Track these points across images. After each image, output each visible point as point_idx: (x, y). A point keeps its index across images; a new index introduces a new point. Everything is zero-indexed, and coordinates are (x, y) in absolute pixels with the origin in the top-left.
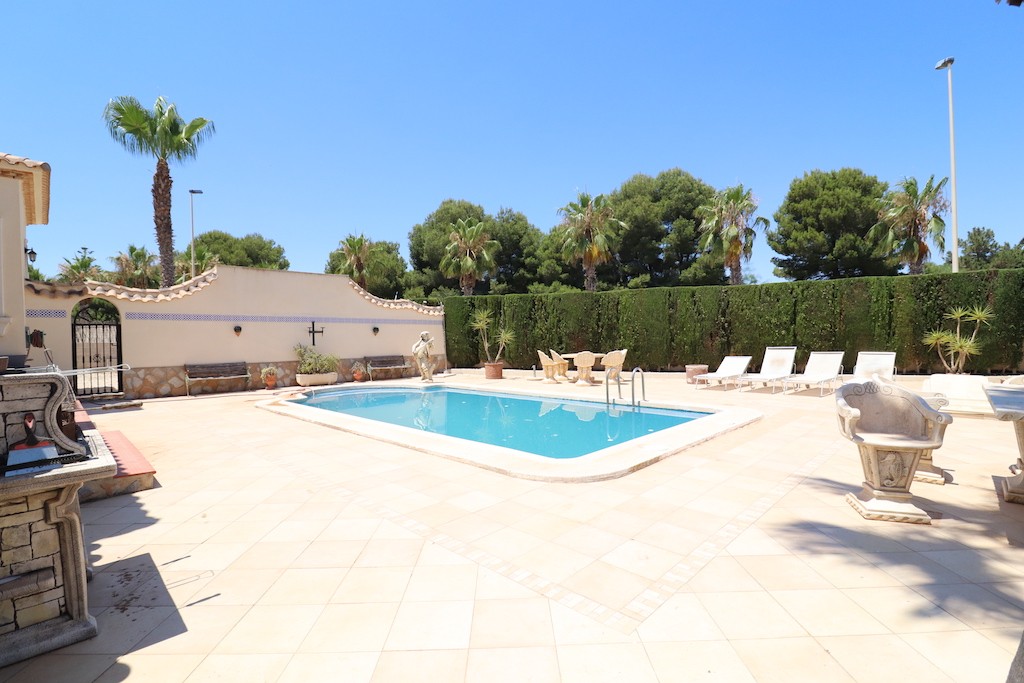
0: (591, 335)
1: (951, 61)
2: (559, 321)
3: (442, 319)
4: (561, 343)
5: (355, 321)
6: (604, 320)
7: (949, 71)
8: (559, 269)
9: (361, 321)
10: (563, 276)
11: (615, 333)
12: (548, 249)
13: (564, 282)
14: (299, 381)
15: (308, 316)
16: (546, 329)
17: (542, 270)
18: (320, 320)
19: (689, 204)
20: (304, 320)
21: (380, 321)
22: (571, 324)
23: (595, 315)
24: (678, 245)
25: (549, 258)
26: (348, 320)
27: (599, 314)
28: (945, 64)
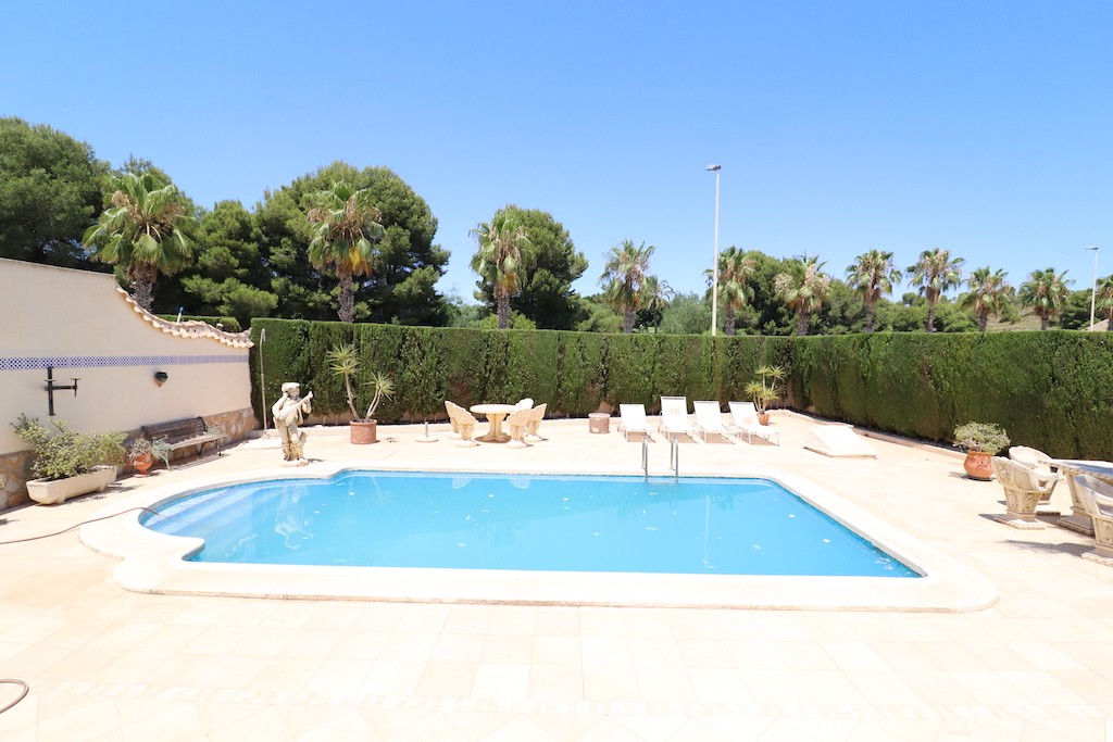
0: (478, 380)
1: (719, 168)
2: (439, 362)
3: (246, 353)
4: (439, 389)
5: (125, 361)
6: (492, 363)
7: (718, 174)
8: (235, 262)
9: (135, 361)
10: (241, 272)
11: (502, 378)
12: (215, 231)
13: (243, 280)
14: (33, 495)
15: (39, 356)
16: (420, 372)
17: (207, 259)
18: (63, 363)
19: (404, 212)
20: (32, 363)
21: (165, 360)
22: (454, 366)
23: (483, 358)
24: (390, 255)
25: (217, 245)
26: (113, 362)
27: (488, 356)
28: (715, 169)
